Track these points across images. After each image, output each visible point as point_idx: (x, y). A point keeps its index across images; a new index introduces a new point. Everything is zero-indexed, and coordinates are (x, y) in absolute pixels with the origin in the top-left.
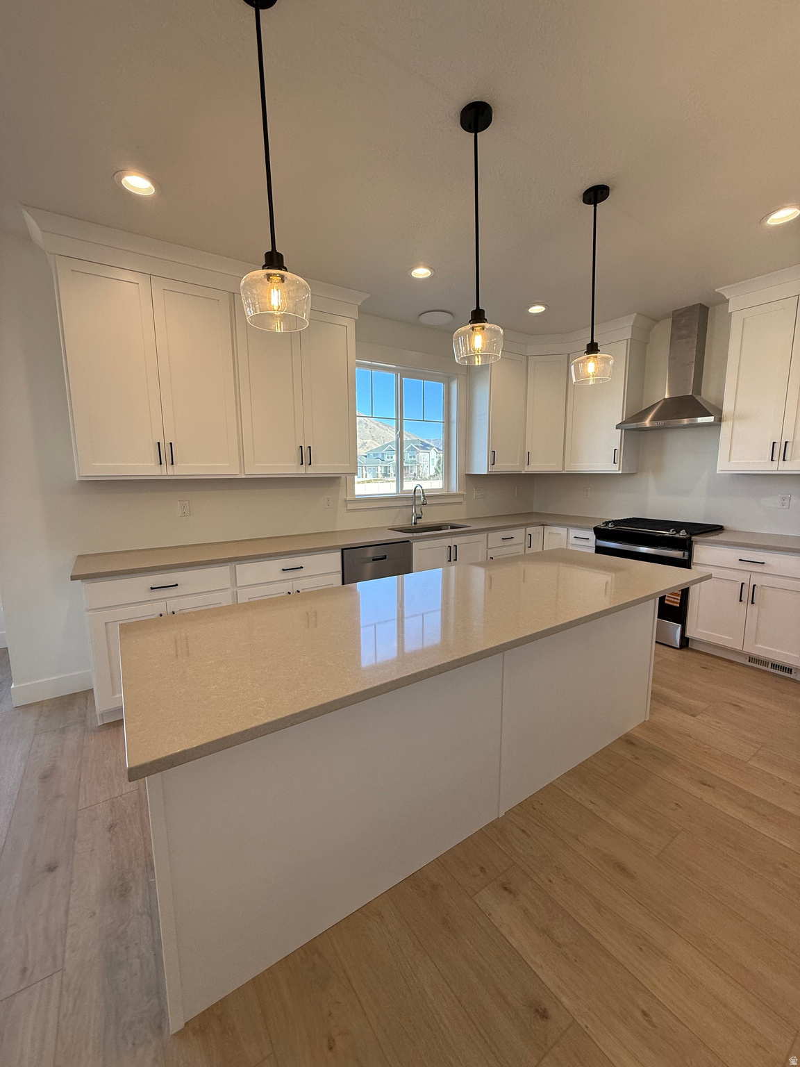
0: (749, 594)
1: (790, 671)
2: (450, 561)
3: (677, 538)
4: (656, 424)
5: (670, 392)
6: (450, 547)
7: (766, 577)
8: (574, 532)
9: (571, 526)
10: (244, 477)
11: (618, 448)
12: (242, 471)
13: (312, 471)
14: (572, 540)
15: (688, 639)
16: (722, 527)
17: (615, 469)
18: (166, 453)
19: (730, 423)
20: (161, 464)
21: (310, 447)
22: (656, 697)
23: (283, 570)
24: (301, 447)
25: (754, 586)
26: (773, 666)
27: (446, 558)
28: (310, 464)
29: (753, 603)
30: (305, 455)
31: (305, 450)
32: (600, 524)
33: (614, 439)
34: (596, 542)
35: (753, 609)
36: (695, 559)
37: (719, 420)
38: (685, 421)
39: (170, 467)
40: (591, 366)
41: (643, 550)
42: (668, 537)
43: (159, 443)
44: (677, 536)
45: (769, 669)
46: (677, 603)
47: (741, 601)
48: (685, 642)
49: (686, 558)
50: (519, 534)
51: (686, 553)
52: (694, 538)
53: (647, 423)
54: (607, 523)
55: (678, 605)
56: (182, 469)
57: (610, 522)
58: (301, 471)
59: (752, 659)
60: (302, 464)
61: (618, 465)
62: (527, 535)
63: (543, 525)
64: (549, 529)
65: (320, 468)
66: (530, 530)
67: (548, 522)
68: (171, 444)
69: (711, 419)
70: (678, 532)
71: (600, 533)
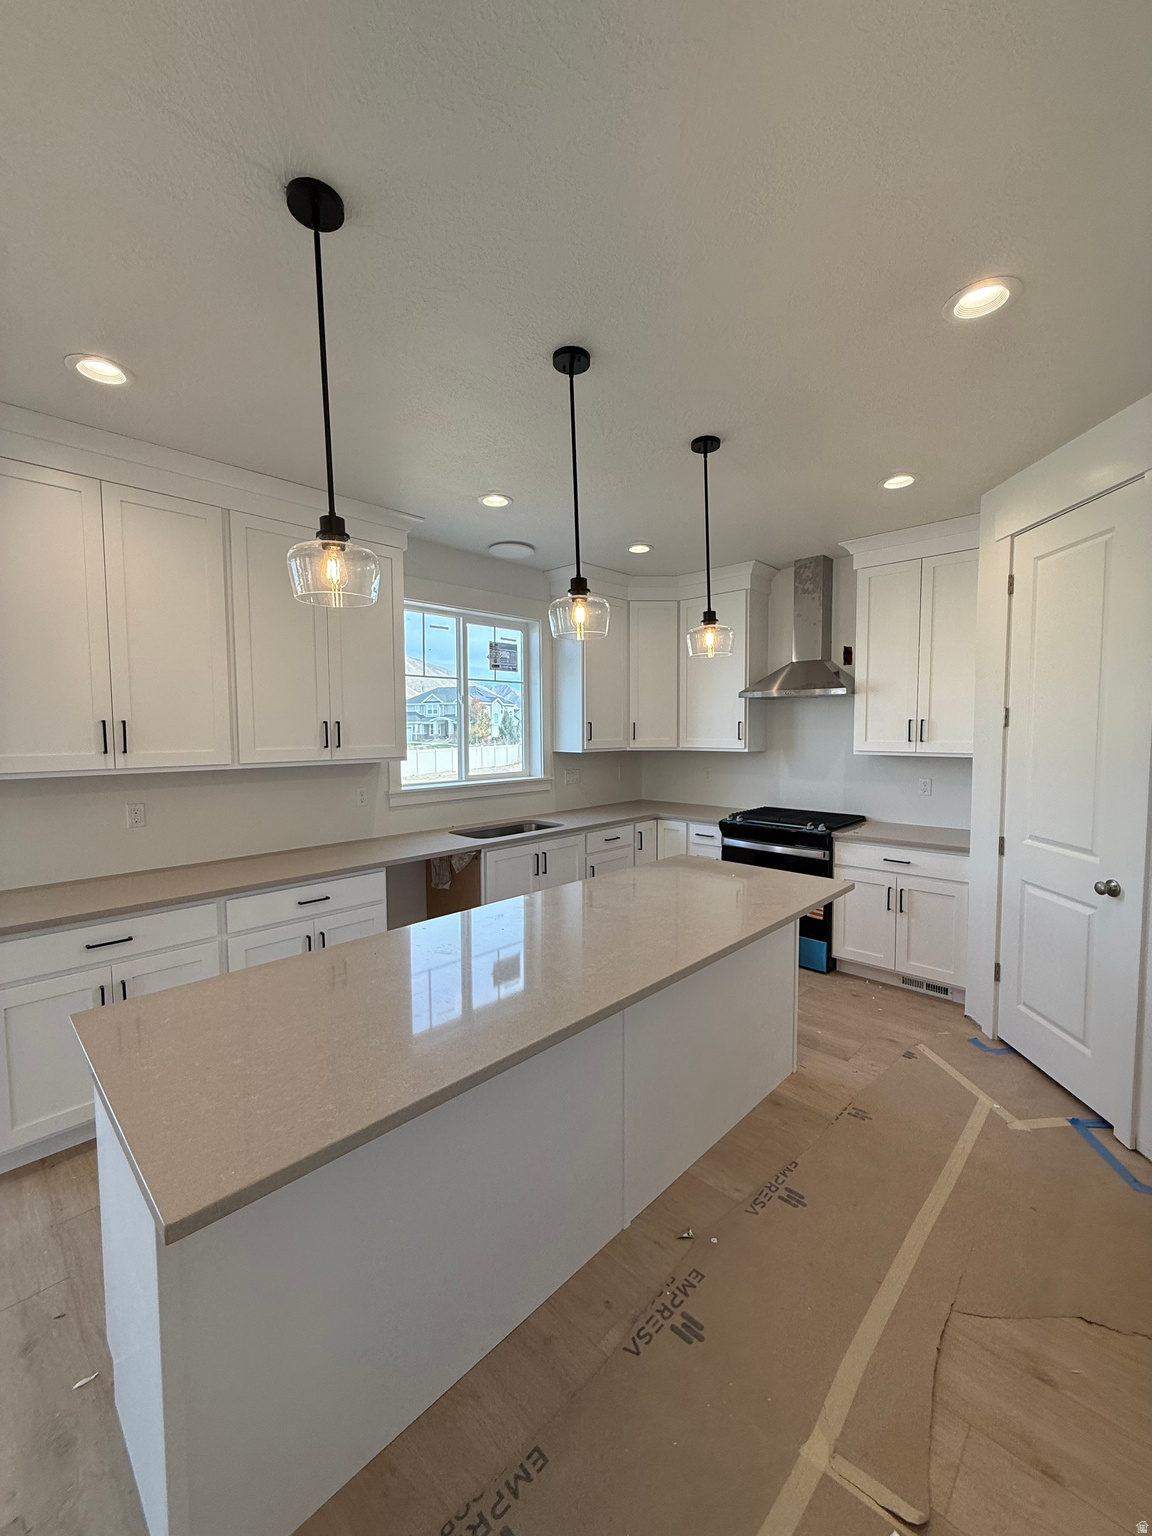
0: (897, 901)
1: (945, 991)
2: (537, 874)
3: (816, 835)
4: (784, 693)
5: (797, 657)
6: (537, 855)
7: (912, 879)
8: (695, 828)
9: (691, 820)
10: (237, 767)
11: (743, 721)
12: (236, 757)
13: (340, 756)
14: (694, 838)
15: (835, 960)
16: (863, 817)
17: (740, 746)
18: (114, 735)
19: (864, 696)
20: (106, 752)
21: (338, 723)
22: (806, 1041)
23: (300, 903)
24: (326, 723)
25: (901, 890)
26: (930, 986)
27: (531, 870)
28: (339, 746)
29: (901, 911)
30: (332, 734)
31: (332, 727)
32: (726, 817)
33: (738, 710)
34: (722, 840)
35: (902, 919)
36: (836, 861)
37: (852, 692)
38: (818, 692)
39: (120, 757)
40: (710, 637)
41: (778, 849)
42: (805, 834)
43: (104, 722)
44: (815, 831)
45: (924, 990)
46: (820, 915)
47: (889, 909)
48: (832, 966)
49: (827, 859)
50: (626, 833)
51: (827, 852)
52: (835, 834)
53: (774, 692)
54: (734, 816)
55: (821, 918)
56: (141, 759)
57: (738, 814)
58: (326, 757)
59: (905, 980)
60: (327, 746)
61: (743, 741)
62: (637, 834)
63: (656, 819)
64: (664, 824)
65: (351, 751)
66: (640, 827)
67: (662, 815)
68: (124, 722)
69: (841, 691)
70: (816, 827)
71: (728, 829)
